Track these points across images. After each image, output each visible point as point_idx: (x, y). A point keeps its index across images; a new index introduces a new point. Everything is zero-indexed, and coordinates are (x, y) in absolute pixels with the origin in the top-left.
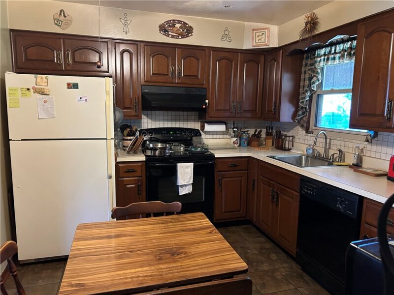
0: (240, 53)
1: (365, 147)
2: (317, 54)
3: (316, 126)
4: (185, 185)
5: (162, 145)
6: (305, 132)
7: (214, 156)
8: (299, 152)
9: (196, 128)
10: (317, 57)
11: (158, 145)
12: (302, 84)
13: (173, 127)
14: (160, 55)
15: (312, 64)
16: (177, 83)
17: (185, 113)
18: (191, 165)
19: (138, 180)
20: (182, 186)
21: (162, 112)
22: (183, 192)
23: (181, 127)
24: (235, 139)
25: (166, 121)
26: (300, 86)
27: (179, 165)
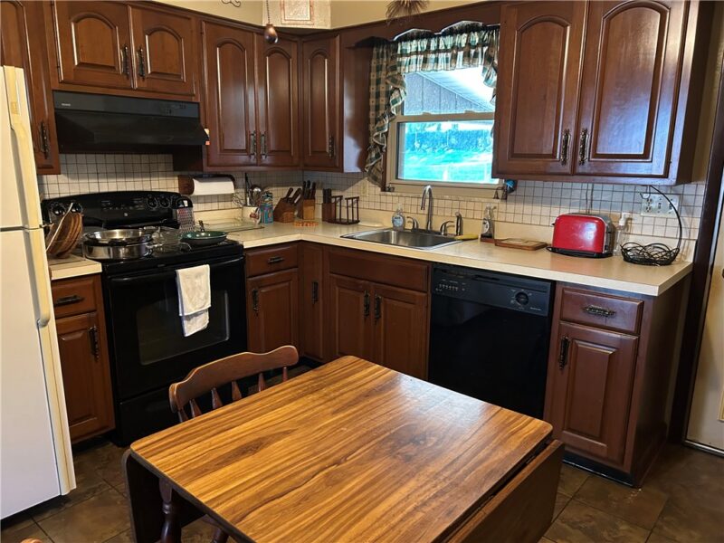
0: (257, 33)
1: (495, 208)
2: (401, 51)
3: (397, 178)
4: (196, 315)
5: (123, 234)
6: (379, 189)
7: (243, 246)
8: (376, 225)
9: (169, 190)
10: (401, 55)
11: (114, 233)
12: (372, 102)
13: (120, 190)
14: (92, 20)
15: (394, 68)
16: (137, 90)
17: (145, 158)
18: (205, 269)
19: (89, 319)
20: (189, 318)
21: (91, 157)
22: (191, 328)
23: (137, 189)
24: (253, 209)
25: (102, 178)
26: (369, 106)
27: (181, 272)
